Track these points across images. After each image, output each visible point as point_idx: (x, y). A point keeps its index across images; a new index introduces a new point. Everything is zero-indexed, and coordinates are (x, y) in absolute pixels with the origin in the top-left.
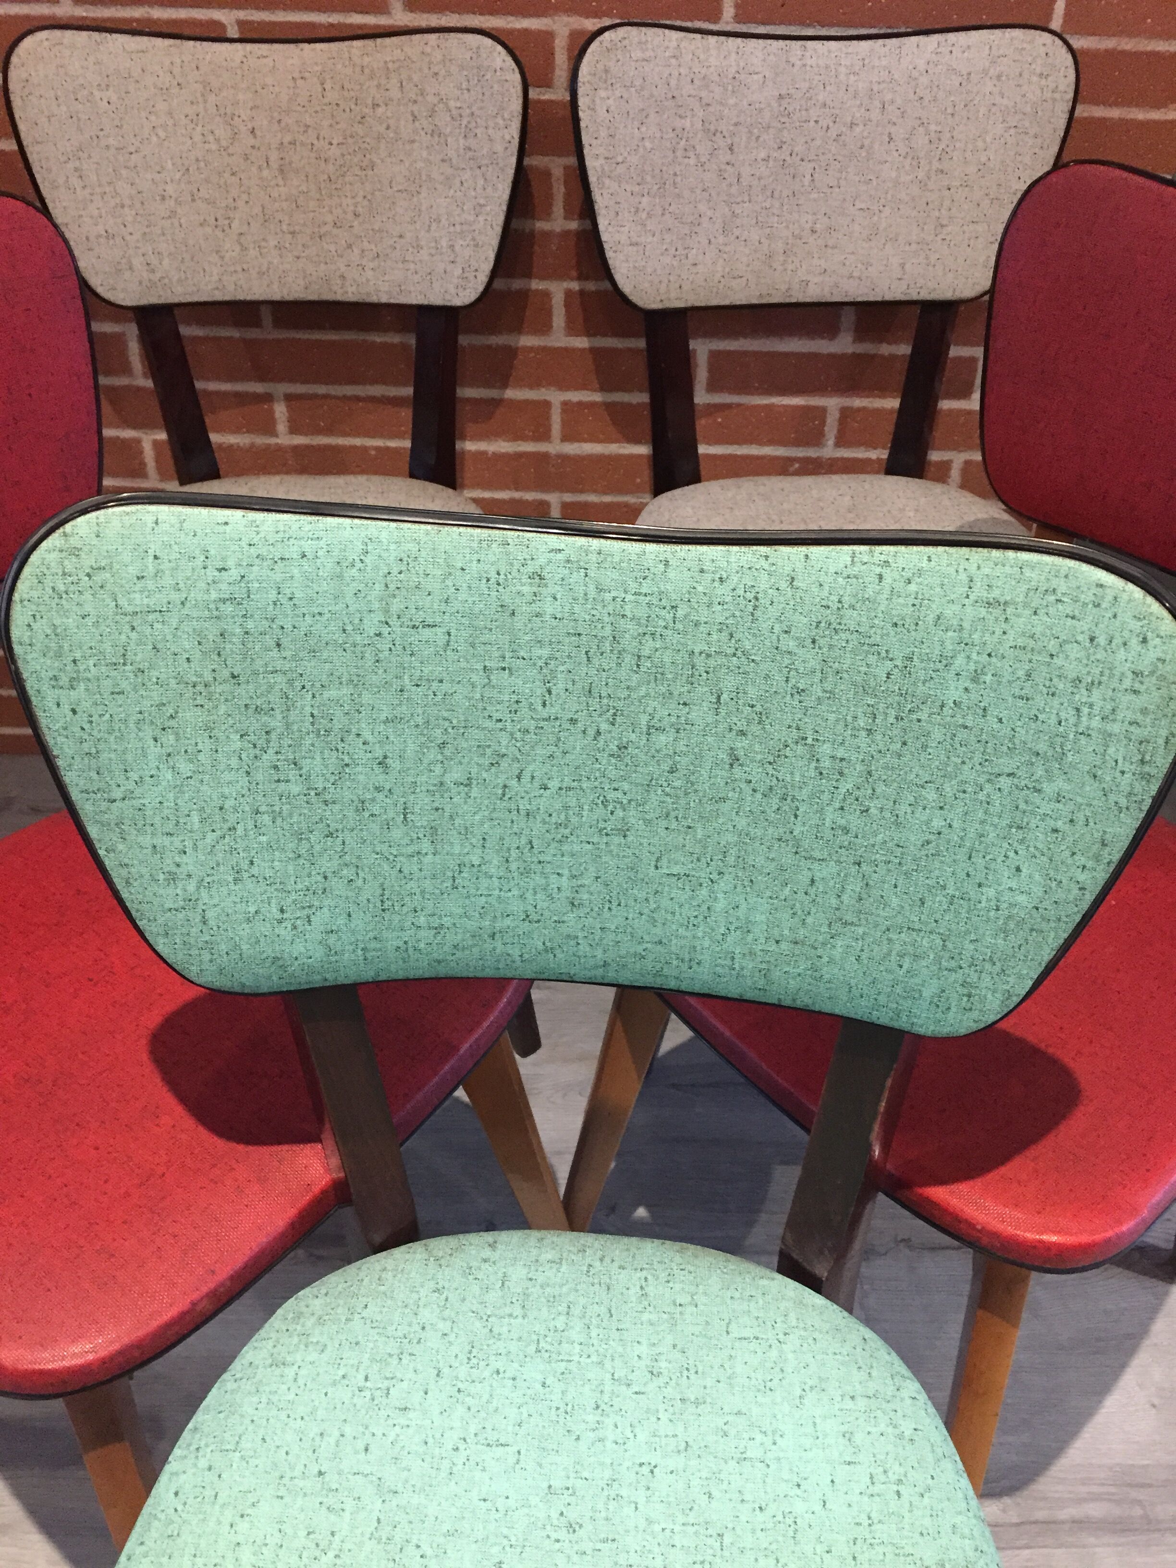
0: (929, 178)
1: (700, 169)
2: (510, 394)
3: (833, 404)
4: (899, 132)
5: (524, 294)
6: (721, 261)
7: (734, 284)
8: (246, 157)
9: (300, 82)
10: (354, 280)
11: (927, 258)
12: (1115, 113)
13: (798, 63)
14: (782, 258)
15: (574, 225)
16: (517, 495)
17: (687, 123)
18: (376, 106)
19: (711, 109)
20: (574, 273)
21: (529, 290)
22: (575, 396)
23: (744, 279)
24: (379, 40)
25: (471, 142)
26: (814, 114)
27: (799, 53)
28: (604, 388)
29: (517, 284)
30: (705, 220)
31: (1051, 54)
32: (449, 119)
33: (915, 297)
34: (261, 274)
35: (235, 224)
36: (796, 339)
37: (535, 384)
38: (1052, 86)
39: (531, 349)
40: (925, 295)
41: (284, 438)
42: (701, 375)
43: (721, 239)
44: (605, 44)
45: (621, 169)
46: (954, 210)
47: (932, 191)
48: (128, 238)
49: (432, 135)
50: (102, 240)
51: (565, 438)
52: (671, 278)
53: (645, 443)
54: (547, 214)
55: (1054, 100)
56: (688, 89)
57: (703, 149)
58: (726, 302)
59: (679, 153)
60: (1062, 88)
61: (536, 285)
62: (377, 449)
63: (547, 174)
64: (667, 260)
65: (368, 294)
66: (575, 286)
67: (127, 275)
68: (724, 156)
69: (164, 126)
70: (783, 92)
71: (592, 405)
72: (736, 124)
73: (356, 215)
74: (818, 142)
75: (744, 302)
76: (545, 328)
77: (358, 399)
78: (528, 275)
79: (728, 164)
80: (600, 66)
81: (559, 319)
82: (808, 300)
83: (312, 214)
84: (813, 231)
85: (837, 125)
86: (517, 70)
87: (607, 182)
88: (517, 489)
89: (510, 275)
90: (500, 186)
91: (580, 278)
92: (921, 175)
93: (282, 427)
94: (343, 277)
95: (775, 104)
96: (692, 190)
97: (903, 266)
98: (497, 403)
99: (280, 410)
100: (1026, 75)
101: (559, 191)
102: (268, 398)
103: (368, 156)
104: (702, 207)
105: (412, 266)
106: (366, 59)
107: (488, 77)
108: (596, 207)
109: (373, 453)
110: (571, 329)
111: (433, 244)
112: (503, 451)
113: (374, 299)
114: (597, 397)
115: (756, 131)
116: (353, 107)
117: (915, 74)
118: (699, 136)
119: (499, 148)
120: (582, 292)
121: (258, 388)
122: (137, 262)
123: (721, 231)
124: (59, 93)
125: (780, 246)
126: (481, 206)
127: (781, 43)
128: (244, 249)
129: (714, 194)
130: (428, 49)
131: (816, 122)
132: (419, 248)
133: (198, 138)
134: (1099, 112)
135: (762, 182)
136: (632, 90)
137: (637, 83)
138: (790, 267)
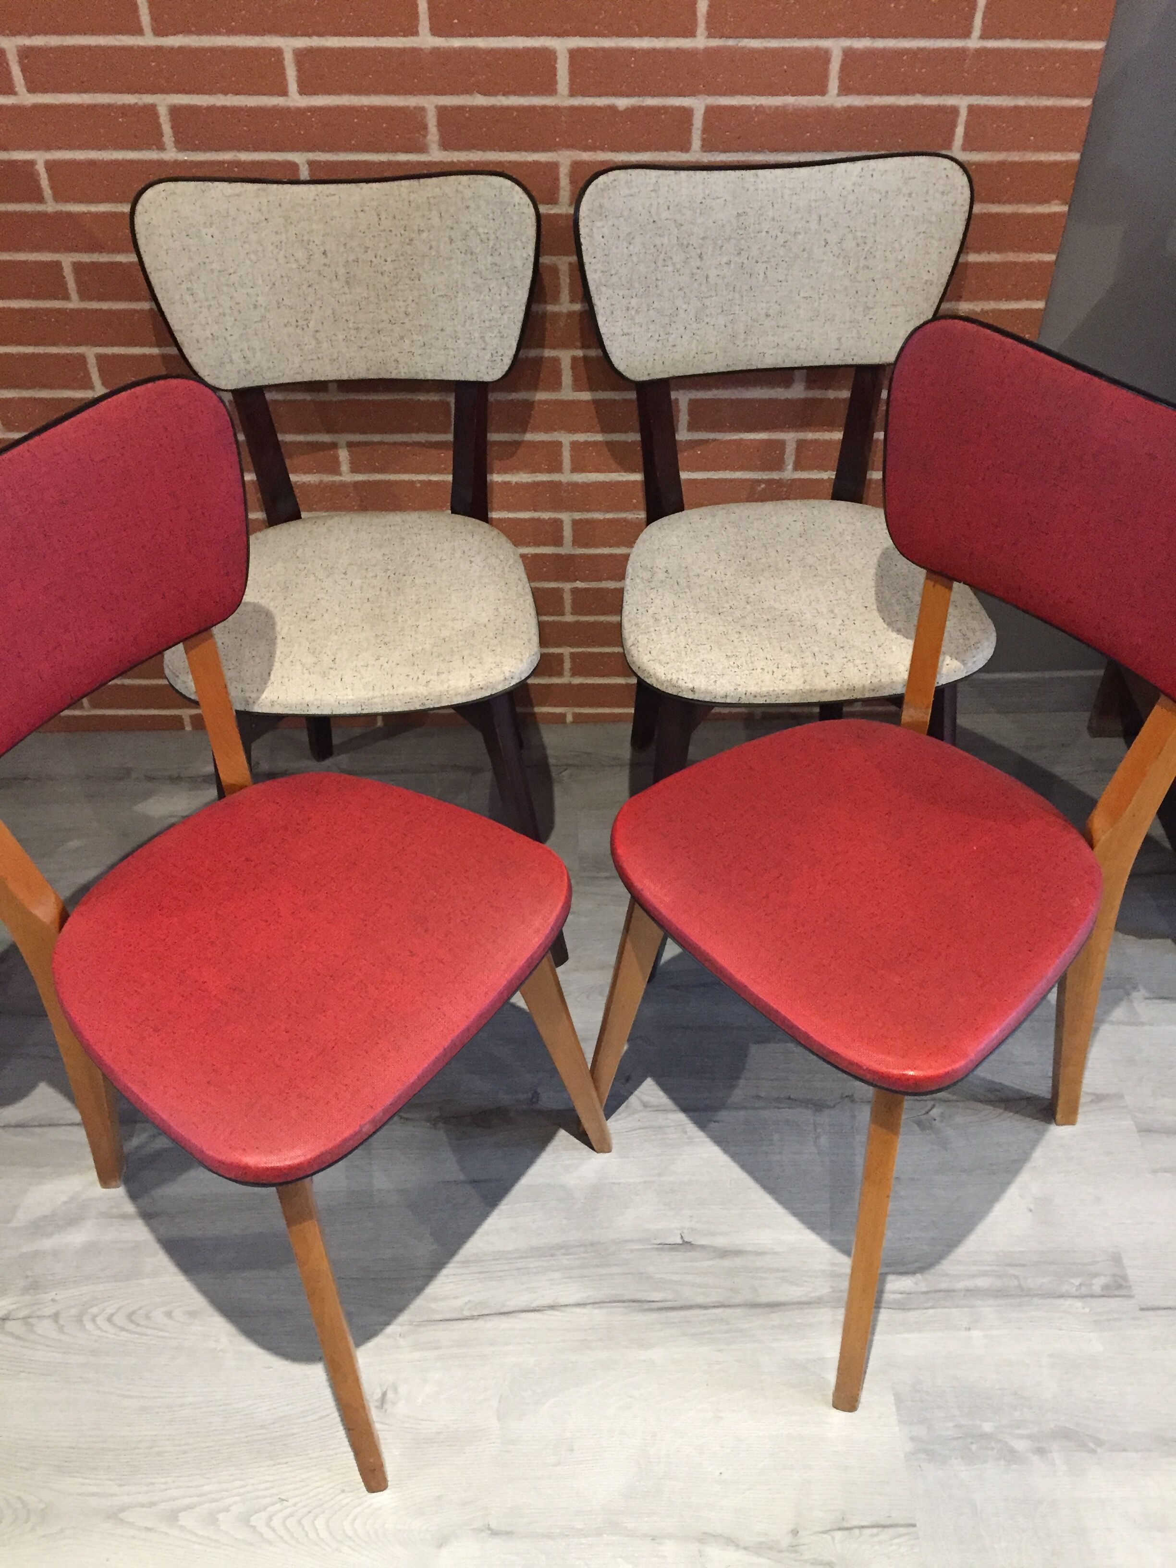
0: (858, 272)
1: (676, 273)
2: (529, 437)
3: (790, 438)
4: (833, 238)
5: (539, 361)
6: (695, 341)
7: (707, 358)
8: (320, 273)
9: (360, 214)
10: (407, 364)
11: (858, 332)
12: (1007, 209)
13: (752, 188)
14: (743, 337)
15: (577, 307)
16: (536, 515)
17: (665, 240)
18: (420, 231)
19: (683, 228)
20: (578, 344)
21: (542, 358)
22: (581, 437)
23: (714, 355)
24: (422, 180)
25: (497, 259)
26: (766, 226)
27: (752, 180)
28: (603, 431)
29: (533, 353)
30: (681, 311)
31: (950, 176)
32: (479, 242)
33: (850, 362)
34: (333, 360)
35: (311, 324)
36: (759, 388)
37: (550, 429)
38: (952, 201)
39: (546, 402)
40: (858, 361)
41: (347, 476)
42: (683, 418)
43: (695, 326)
44: (599, 186)
45: (615, 279)
46: (878, 296)
47: (860, 282)
48: (229, 338)
49: (465, 254)
50: (209, 342)
51: (574, 470)
52: (656, 357)
53: (639, 472)
54: (556, 300)
55: (954, 212)
56: (665, 215)
57: (678, 258)
58: (701, 372)
59: (660, 263)
60: (960, 202)
61: (548, 353)
62: (420, 482)
63: (554, 270)
64: (652, 344)
65: (417, 373)
66: (579, 353)
67: (228, 367)
68: (695, 262)
69: (256, 252)
70: (740, 211)
71: (595, 443)
72: (703, 238)
73: (406, 314)
74: (769, 248)
75: (715, 371)
76: (556, 385)
77: (406, 444)
78: (542, 346)
79: (698, 268)
80: (597, 204)
81: (567, 378)
82: (765, 367)
83: (371, 315)
84: (767, 316)
85: (783, 234)
86: (531, 205)
87: (604, 289)
88: (535, 511)
89: (529, 347)
90: (520, 292)
91: (584, 347)
92: (851, 269)
93: (345, 467)
94: (397, 361)
95: (734, 221)
96: (671, 290)
97: (839, 339)
98: (518, 444)
99: (343, 455)
100: (931, 192)
101: (565, 281)
102: (334, 446)
103: (415, 270)
104: (679, 302)
105: (452, 353)
106: (412, 196)
107: (509, 210)
108: (596, 308)
109: (419, 485)
110: (577, 386)
111: (468, 336)
112: (524, 481)
113: (421, 377)
114: (599, 437)
115: (719, 242)
116: (403, 232)
117: (845, 193)
118: (675, 249)
119: (519, 263)
120: (585, 358)
121: (326, 438)
122: (236, 357)
123: (694, 319)
124: (174, 232)
125: (741, 327)
126: (505, 307)
127: (738, 173)
128: (318, 342)
129: (688, 292)
130: (460, 188)
131: (767, 232)
132: (457, 338)
133: (282, 261)
134: (995, 209)
135: (726, 280)
136: (622, 219)
137: (625, 213)
138: (750, 343)
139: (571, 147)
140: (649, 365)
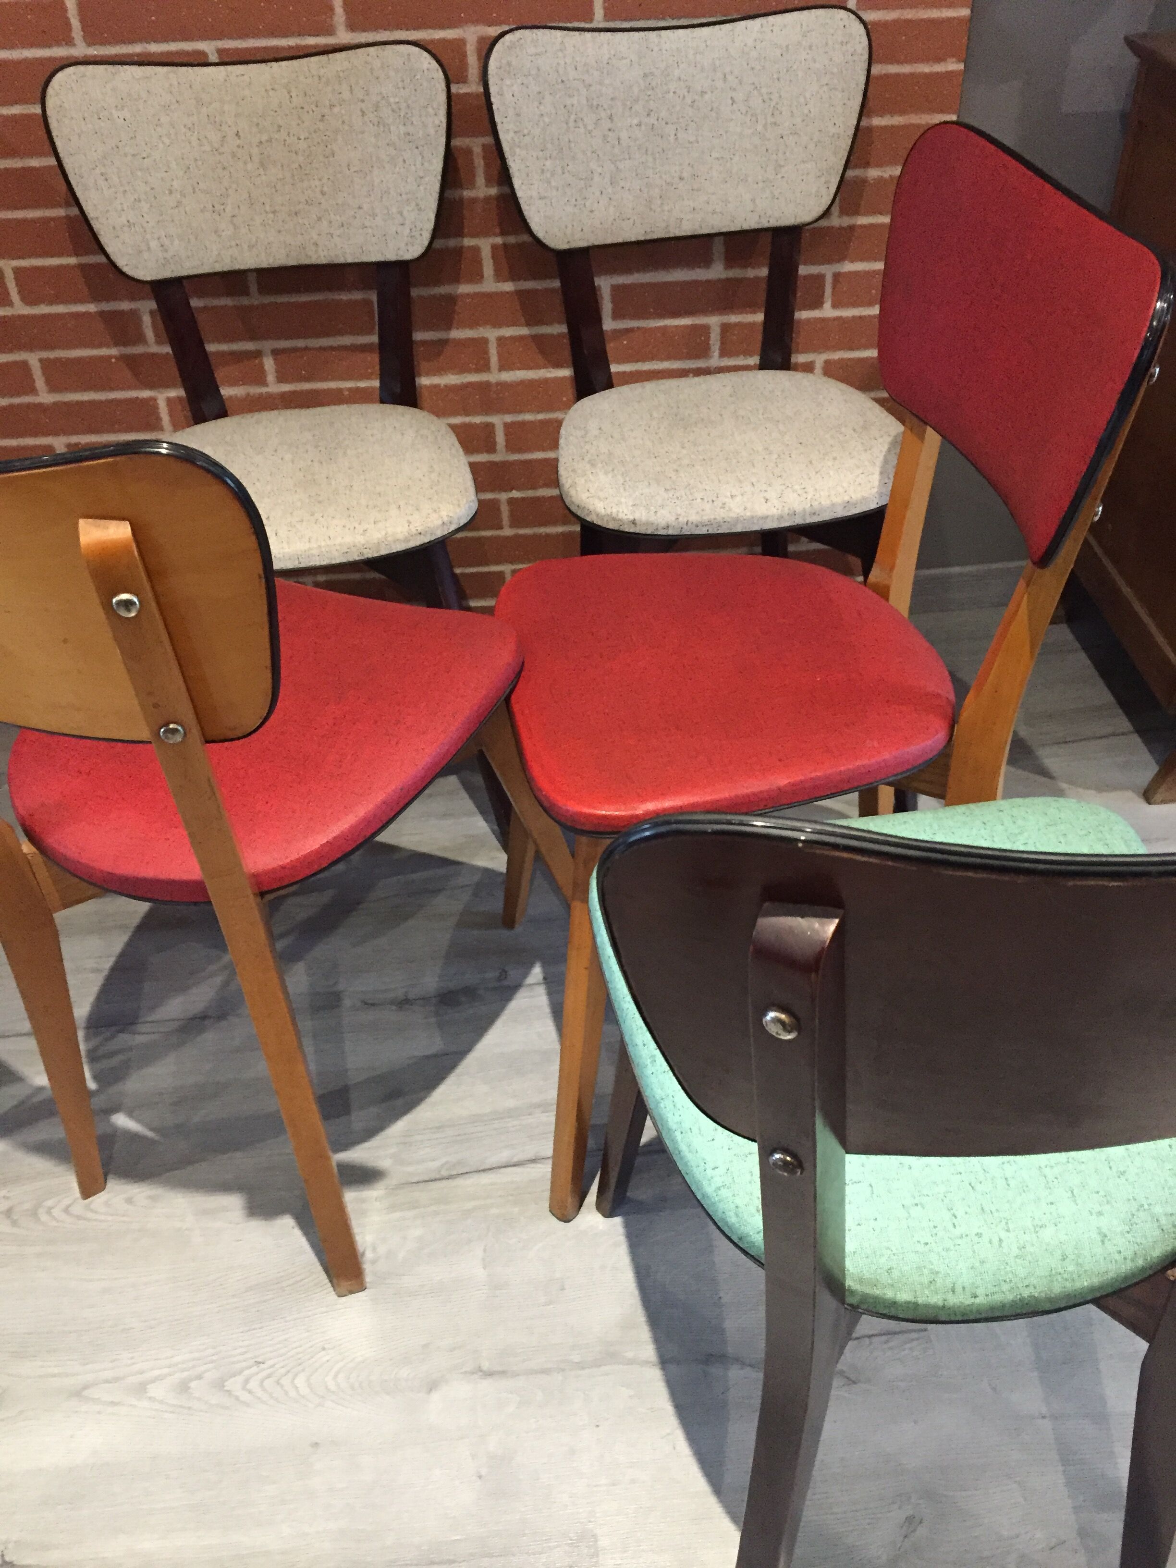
0: (766, 130)
1: (588, 135)
2: (454, 334)
3: (714, 321)
4: (740, 96)
5: (459, 252)
6: (612, 207)
7: (624, 226)
8: (234, 155)
9: (271, 93)
10: (325, 246)
11: (772, 193)
12: (906, 69)
13: (656, 49)
14: (659, 202)
15: (493, 191)
16: (467, 420)
17: (575, 101)
18: (332, 106)
19: (591, 89)
20: (498, 230)
21: (462, 247)
22: (508, 332)
23: (631, 221)
24: (330, 55)
25: (411, 129)
26: (672, 86)
27: (656, 41)
28: (528, 324)
29: (452, 243)
30: (596, 176)
31: (847, 26)
32: (390, 112)
33: (766, 225)
34: (251, 247)
35: (228, 209)
36: (679, 270)
37: (473, 324)
38: (851, 50)
39: (468, 295)
40: (773, 223)
41: (274, 387)
42: (607, 307)
43: (610, 190)
44: (506, 44)
45: (527, 139)
46: (788, 154)
47: (769, 139)
48: (145, 225)
49: (378, 126)
50: (126, 229)
51: (502, 368)
52: (574, 223)
53: (568, 367)
54: (472, 184)
55: (853, 61)
56: (572, 74)
57: (589, 119)
58: (620, 240)
59: (572, 124)
60: (859, 51)
61: (468, 242)
62: (350, 389)
63: (469, 152)
64: (569, 209)
65: (337, 256)
66: (499, 240)
67: (146, 255)
68: (606, 124)
69: (169, 135)
70: (647, 71)
71: (521, 338)
72: (612, 99)
73: (323, 193)
74: (678, 108)
75: (633, 239)
76: (477, 276)
77: (332, 348)
78: (460, 234)
79: (610, 130)
80: (504, 61)
81: (488, 268)
82: (683, 234)
83: (288, 196)
84: (681, 179)
85: (690, 94)
86: (440, 70)
87: (518, 150)
88: (467, 415)
89: (447, 236)
90: (435, 161)
91: (503, 233)
92: (760, 128)
93: (271, 378)
94: (316, 244)
95: (641, 81)
96: (584, 152)
97: (753, 200)
98: (444, 342)
99: (269, 364)
100: (830, 43)
101: (479, 163)
102: (258, 354)
103: (329, 146)
104: (593, 165)
105: (370, 231)
106: (322, 71)
107: (418, 77)
108: (511, 171)
109: (347, 393)
110: (499, 276)
111: (386, 212)
112: (453, 383)
113: (341, 260)
114: (524, 331)
115: (628, 103)
116: (314, 109)
117: (746, 50)
118: (585, 110)
119: (432, 131)
120: (505, 245)
121: (250, 346)
122: (154, 244)
123: (609, 183)
124: (86, 115)
125: (656, 192)
126: (421, 178)
127: (642, 34)
128: (236, 227)
129: (601, 155)
130: (369, 59)
131: (675, 92)
132: (374, 216)
133: (195, 143)
134: (893, 69)
135: (638, 142)
136: (530, 78)
137: (533, 72)
138: (666, 208)
139: (476, 22)
140: (569, 231)
